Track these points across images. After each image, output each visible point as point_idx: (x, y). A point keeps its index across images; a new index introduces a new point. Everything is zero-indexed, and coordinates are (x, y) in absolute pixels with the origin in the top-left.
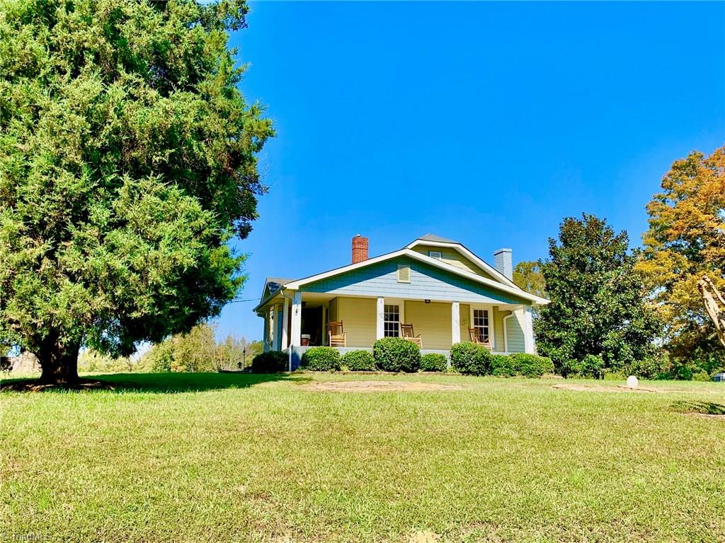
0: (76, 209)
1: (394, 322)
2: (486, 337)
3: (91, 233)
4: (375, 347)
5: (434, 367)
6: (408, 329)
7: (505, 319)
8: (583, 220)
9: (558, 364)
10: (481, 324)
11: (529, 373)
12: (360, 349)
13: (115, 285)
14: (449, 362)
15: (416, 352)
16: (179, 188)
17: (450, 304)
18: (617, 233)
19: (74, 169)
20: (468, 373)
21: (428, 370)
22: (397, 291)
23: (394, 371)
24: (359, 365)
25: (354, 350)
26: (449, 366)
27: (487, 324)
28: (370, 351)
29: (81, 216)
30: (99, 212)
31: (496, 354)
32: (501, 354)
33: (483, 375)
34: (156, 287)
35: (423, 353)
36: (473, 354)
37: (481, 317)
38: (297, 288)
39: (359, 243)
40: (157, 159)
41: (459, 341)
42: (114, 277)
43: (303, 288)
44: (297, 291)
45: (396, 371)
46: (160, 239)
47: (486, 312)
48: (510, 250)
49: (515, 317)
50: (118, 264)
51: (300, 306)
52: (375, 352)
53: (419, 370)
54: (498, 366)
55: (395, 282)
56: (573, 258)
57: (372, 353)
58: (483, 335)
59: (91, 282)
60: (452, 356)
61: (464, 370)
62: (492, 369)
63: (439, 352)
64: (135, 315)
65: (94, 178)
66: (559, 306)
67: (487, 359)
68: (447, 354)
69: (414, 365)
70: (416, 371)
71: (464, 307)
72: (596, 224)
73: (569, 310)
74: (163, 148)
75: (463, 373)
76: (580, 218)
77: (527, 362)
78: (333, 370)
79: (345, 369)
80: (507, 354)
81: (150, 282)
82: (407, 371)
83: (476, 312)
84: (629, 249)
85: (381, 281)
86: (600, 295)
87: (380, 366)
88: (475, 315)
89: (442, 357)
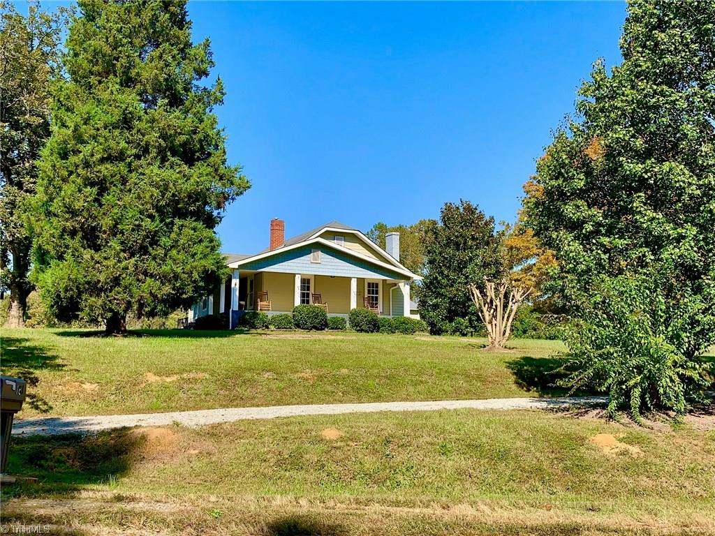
0: (152, 239)
1: (306, 292)
2: (376, 304)
3: (161, 252)
4: (294, 312)
5: (337, 326)
6: (317, 298)
7: (391, 290)
8: (460, 205)
9: (432, 324)
10: (373, 294)
11: (405, 331)
12: (283, 313)
13: (176, 280)
14: (348, 322)
15: (324, 316)
16: (203, 224)
17: (350, 279)
18: (487, 218)
19: (151, 217)
20: (361, 330)
21: (332, 329)
22: (310, 269)
23: (308, 329)
24: (283, 324)
25: (278, 313)
26: (348, 325)
27: (377, 293)
28: (290, 314)
29: (154, 243)
30: (164, 240)
31: (382, 316)
32: (385, 317)
33: (372, 332)
34: (195, 282)
35: (329, 316)
36: (365, 317)
37: (373, 287)
38: (237, 267)
39: (277, 225)
40: (192, 208)
41: (355, 307)
42: (176, 277)
43: (241, 267)
44: (237, 269)
45: (309, 329)
46: (196, 254)
47: (377, 284)
48: (399, 233)
49: (399, 288)
50: (179, 270)
51: (238, 280)
52: (294, 315)
53: (326, 329)
54: (383, 326)
55: (309, 262)
56: (449, 239)
57: (292, 316)
58: (373, 302)
59: (164, 279)
60: (350, 318)
61: (358, 328)
62: (379, 328)
63: (340, 316)
64: (184, 296)
65: (161, 222)
66: (436, 278)
67: (375, 321)
68: (346, 317)
69: (322, 325)
70: (324, 329)
71: (361, 281)
72: (470, 210)
73: (444, 281)
74: (194, 202)
75: (358, 331)
76: (458, 203)
77: (404, 323)
78: (264, 328)
79: (272, 327)
80: (391, 317)
81: (193, 279)
82: (317, 329)
83: (369, 284)
84: (495, 231)
85: (299, 261)
86: (469, 270)
87: (298, 326)
88: (369, 286)
89: (343, 319)
